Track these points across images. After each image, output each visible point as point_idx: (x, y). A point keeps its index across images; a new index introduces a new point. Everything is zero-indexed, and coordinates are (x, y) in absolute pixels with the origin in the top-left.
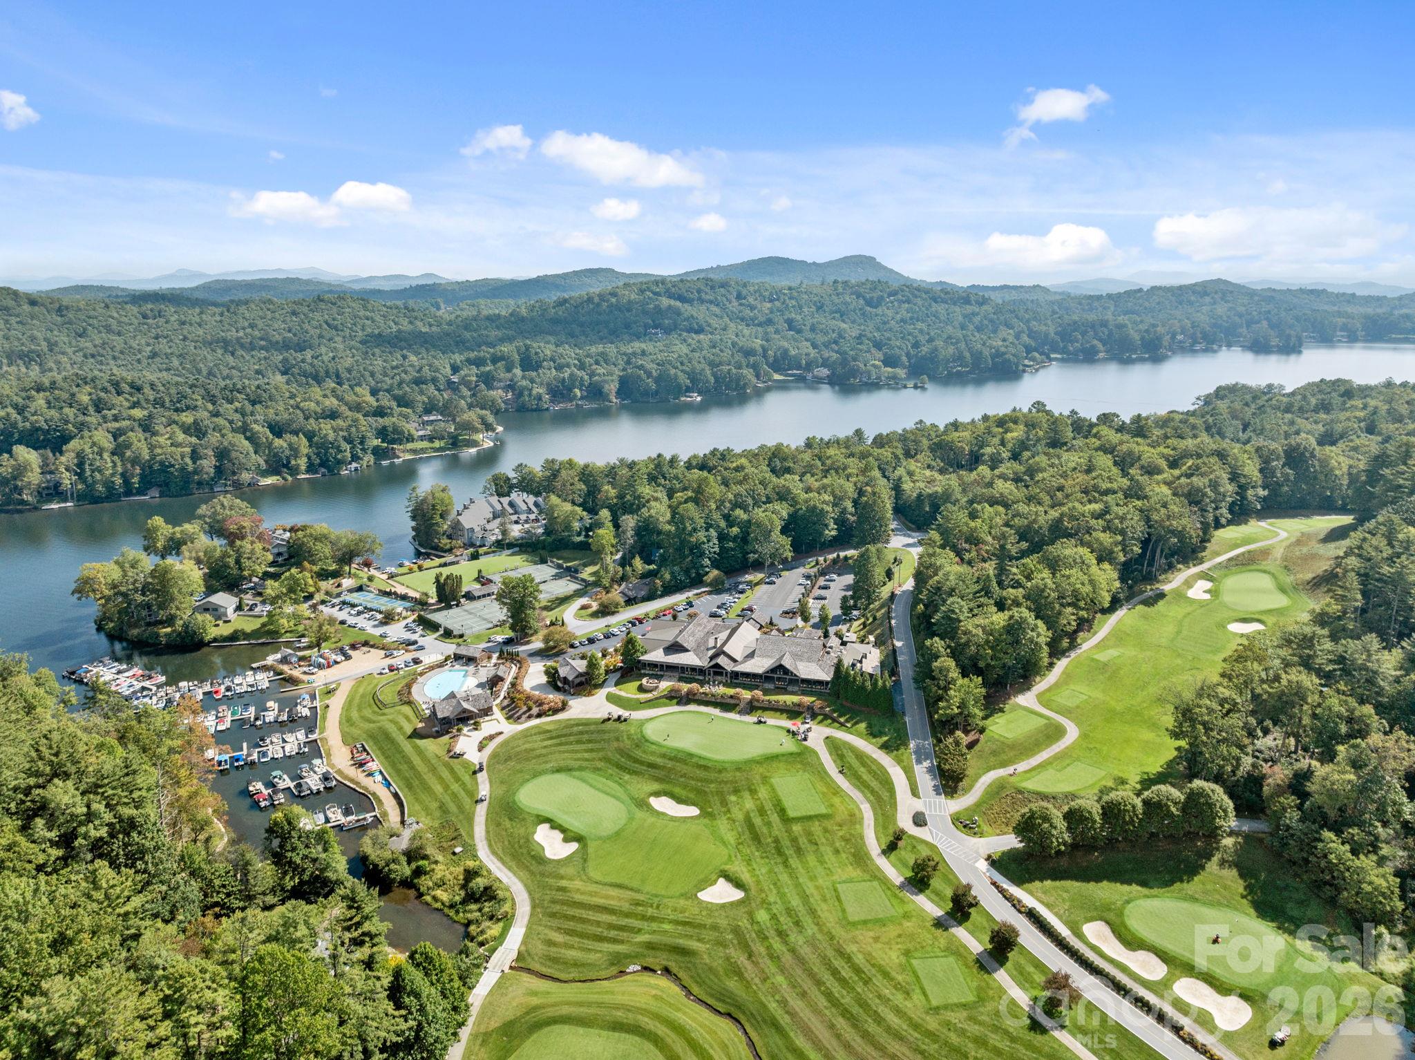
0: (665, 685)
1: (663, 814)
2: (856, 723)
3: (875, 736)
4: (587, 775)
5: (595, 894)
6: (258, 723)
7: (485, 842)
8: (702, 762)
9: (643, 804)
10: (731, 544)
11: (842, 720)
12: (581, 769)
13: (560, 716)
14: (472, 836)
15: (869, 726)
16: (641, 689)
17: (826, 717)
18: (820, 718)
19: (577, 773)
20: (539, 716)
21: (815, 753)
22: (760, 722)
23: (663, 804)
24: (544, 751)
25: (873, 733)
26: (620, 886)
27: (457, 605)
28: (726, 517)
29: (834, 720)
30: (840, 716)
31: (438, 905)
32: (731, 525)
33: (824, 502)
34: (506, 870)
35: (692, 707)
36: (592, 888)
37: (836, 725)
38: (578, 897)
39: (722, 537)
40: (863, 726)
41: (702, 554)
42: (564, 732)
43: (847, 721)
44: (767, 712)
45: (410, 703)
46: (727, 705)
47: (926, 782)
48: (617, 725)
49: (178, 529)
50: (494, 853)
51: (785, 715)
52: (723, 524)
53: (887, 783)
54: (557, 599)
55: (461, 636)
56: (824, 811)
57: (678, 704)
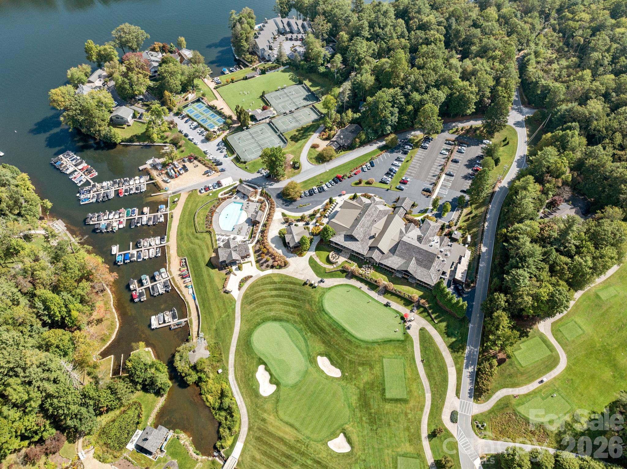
0: (341, 260)
1: (323, 371)
2: (440, 321)
3: (448, 336)
4: (289, 326)
5: (278, 428)
6: (139, 225)
7: (233, 368)
8: (349, 338)
9: (313, 361)
10: (406, 117)
11: (433, 316)
12: (287, 321)
13: (282, 271)
14: (227, 362)
15: (447, 327)
16: (328, 261)
17: (425, 310)
18: (422, 309)
19: (284, 324)
20: (272, 267)
21: (412, 342)
22: (387, 305)
23: (323, 362)
24: (270, 300)
25: (448, 334)
26: (292, 426)
27: (247, 129)
28: (406, 96)
29: (429, 315)
30: (433, 313)
31: (208, 404)
32: (408, 103)
33: (472, 93)
34: (240, 395)
35: (353, 282)
36: (278, 423)
37: (429, 318)
38: (271, 429)
39: (402, 111)
40: (444, 324)
41: (387, 123)
42: (284, 286)
43: (436, 318)
44: (393, 297)
45: (210, 232)
46: (373, 285)
47: (467, 385)
48: (310, 289)
49: (102, 47)
50: (236, 379)
51: (403, 302)
52: (403, 101)
53: (445, 380)
54: (303, 128)
55: (245, 163)
56: (405, 396)
57: (346, 277)
